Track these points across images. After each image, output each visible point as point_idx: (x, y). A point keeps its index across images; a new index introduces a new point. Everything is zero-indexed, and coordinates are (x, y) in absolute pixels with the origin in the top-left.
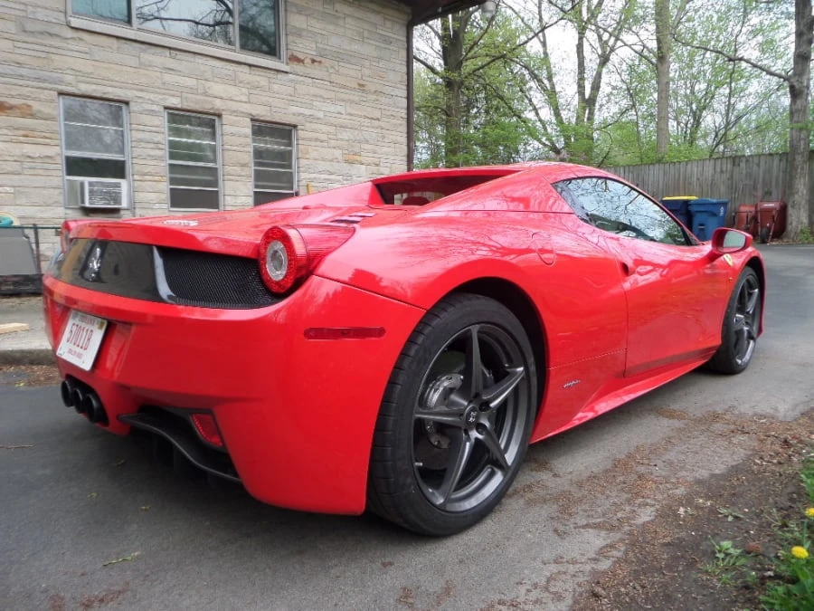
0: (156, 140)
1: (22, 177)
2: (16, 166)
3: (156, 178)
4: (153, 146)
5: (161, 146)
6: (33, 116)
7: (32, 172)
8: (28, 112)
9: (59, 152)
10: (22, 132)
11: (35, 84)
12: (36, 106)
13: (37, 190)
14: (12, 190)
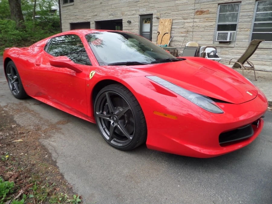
0: (249, 14)
1: (204, 32)
2: (202, 29)
3: (246, 30)
4: (247, 17)
5: (250, 17)
6: (209, 13)
7: (207, 31)
8: (208, 12)
9: (215, 24)
10: (206, 19)
11: (212, 3)
12: (210, 10)
13: (207, 36)
14: (201, 36)
